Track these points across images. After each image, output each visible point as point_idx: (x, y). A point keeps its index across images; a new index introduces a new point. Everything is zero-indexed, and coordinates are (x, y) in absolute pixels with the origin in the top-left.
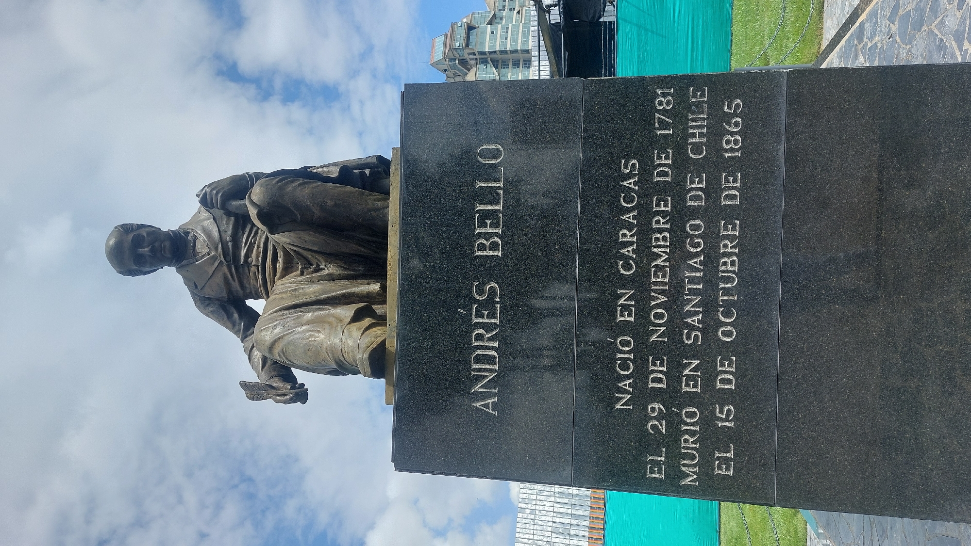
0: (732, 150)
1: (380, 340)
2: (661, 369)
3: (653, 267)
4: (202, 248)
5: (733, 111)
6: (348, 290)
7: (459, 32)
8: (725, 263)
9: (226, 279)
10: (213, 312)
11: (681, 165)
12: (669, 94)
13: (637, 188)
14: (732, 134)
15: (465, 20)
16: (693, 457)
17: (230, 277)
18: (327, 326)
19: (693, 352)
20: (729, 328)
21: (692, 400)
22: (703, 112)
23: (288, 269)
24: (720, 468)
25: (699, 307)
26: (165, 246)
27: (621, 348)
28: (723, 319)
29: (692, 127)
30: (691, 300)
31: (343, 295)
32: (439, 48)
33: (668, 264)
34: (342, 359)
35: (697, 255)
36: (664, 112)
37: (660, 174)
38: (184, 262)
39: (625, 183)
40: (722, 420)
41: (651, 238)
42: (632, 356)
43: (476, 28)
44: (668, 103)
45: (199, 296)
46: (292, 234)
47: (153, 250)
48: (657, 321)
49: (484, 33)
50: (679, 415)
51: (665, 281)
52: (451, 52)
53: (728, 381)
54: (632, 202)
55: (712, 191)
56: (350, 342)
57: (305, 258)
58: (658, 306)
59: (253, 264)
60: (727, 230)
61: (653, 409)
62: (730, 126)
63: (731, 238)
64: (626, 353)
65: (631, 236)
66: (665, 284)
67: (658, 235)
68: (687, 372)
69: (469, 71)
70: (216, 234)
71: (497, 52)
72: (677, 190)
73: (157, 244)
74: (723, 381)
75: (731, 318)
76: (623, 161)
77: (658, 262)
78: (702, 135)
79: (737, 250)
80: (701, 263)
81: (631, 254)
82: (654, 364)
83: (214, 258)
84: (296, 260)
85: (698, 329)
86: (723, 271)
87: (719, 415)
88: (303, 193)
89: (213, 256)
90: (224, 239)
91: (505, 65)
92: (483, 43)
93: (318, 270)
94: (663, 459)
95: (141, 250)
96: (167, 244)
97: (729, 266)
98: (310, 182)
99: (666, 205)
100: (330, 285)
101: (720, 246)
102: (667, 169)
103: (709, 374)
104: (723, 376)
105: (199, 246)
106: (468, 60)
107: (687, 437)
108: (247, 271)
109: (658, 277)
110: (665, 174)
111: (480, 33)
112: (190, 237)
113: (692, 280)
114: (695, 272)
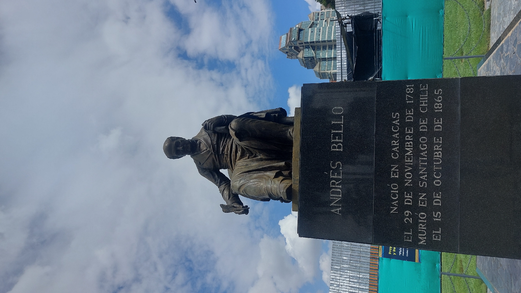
0: (438, 109)
1: (289, 185)
2: (409, 197)
3: (406, 156)
4: (203, 147)
5: (438, 94)
6: (271, 165)
7: (294, 32)
8: (436, 154)
9: (213, 160)
10: (206, 175)
11: (417, 115)
12: (412, 87)
13: (399, 124)
14: (438, 103)
15: (297, 26)
16: (424, 233)
17: (215, 159)
18: (264, 179)
19: (423, 190)
20: (438, 181)
21: (423, 209)
22: (426, 94)
23: (242, 156)
24: (435, 238)
25: (426, 172)
26: (188, 146)
27: (393, 188)
28: (436, 177)
29: (421, 100)
30: (422, 169)
31: (269, 167)
32: (284, 41)
33: (412, 155)
34: (271, 193)
35: (424, 151)
36: (409, 94)
37: (408, 119)
38: (196, 153)
39: (394, 122)
40: (435, 218)
41: (405, 144)
42: (397, 192)
43: (303, 30)
44: (411, 90)
45: (201, 168)
46: (247, 141)
47: (183, 148)
48: (407, 178)
49: (307, 33)
50: (418, 216)
51: (411, 161)
52: (290, 43)
53: (438, 202)
54: (397, 130)
55: (430, 125)
56: (275, 186)
57: (251, 152)
58: (408, 171)
59: (225, 154)
60: (437, 141)
61: (407, 213)
62: (437, 99)
63: (439, 144)
64: (395, 190)
65: (396, 143)
66: (411, 162)
67: (408, 143)
68: (421, 198)
69: (299, 52)
70: (210, 141)
71: (314, 42)
72: (416, 125)
73: (185, 146)
74: (436, 202)
75: (439, 177)
76: (393, 113)
77: (408, 154)
78: (425, 103)
79: (441, 149)
80: (426, 154)
81: (396, 151)
82: (407, 195)
83: (209, 151)
84: (246, 152)
85: (425, 181)
86: (435, 158)
87: (434, 216)
88: (252, 124)
89: (208, 150)
90: (213, 144)
91: (319, 48)
92: (307, 38)
93: (255, 156)
94: (411, 234)
95: (178, 148)
96: (189, 145)
97: (438, 155)
98: (255, 120)
99: (411, 131)
100: (261, 163)
101: (434, 147)
102: (411, 117)
103: (430, 199)
104: (436, 200)
105: (202, 146)
106: (299, 47)
107: (421, 225)
108: (223, 157)
109: (408, 160)
110: (411, 119)
111: (305, 32)
112: (198, 142)
113: (423, 161)
114: (423, 158)
